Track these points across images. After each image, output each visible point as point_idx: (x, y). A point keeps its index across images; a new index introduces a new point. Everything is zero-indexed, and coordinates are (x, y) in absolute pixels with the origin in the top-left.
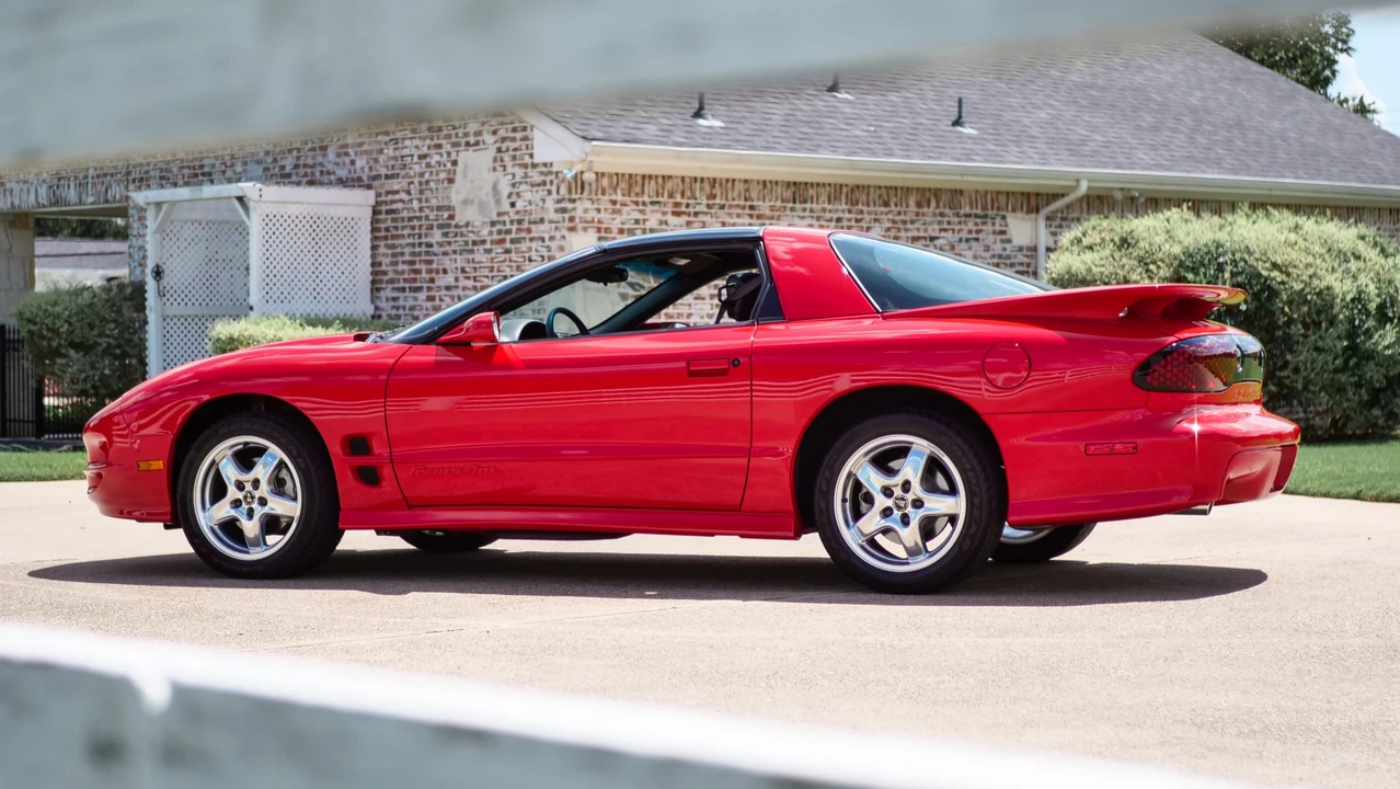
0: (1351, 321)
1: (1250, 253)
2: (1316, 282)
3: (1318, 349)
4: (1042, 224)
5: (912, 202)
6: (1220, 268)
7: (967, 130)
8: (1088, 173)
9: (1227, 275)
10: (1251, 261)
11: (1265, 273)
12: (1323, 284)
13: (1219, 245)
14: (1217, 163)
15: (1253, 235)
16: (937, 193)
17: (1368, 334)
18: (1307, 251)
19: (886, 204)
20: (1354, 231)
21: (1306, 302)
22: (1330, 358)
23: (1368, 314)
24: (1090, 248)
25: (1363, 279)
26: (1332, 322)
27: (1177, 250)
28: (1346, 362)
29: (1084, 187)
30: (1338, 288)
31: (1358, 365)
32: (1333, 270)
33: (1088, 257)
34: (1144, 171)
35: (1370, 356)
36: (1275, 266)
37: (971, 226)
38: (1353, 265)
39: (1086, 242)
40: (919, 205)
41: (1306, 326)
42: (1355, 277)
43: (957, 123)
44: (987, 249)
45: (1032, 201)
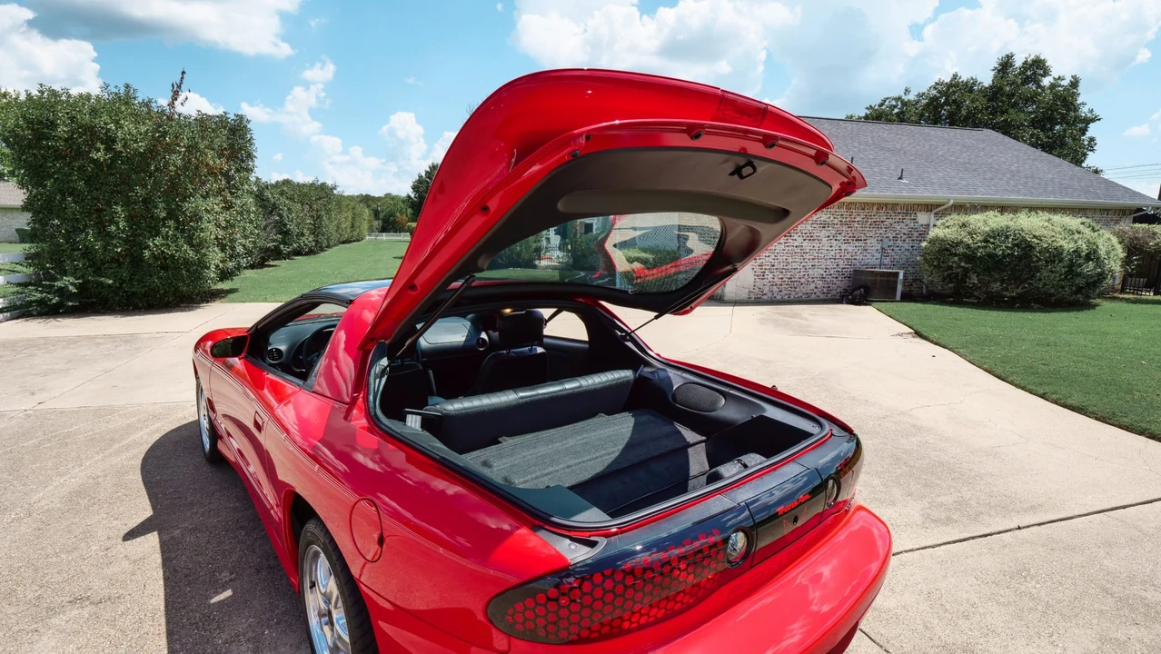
0: (1071, 260)
1: (1023, 231)
2: (1055, 244)
3: (1051, 271)
4: (932, 216)
5: (875, 208)
6: (1007, 237)
7: (904, 181)
8: (953, 197)
9: (1010, 240)
10: (1023, 234)
11: (1029, 239)
12: (1059, 244)
13: (1008, 227)
14: (1018, 192)
15: (1026, 223)
16: (886, 205)
17: (1080, 265)
18: (1053, 230)
19: (863, 209)
20: (1080, 220)
21: (1048, 252)
22: (1058, 275)
23: (1080, 257)
24: (948, 227)
25: (1080, 242)
26: (1061, 261)
27: (987, 229)
28: (1066, 277)
29: (952, 202)
30: (1066, 246)
31: (1072, 278)
32: (1065, 238)
33: (946, 231)
34: (980, 196)
35: (1079, 275)
36: (1035, 237)
37: (900, 217)
38: (1076, 236)
39: (947, 224)
40: (878, 209)
41: (1047, 262)
42: (1076, 242)
43: (900, 178)
44: (907, 225)
45: (928, 207)
